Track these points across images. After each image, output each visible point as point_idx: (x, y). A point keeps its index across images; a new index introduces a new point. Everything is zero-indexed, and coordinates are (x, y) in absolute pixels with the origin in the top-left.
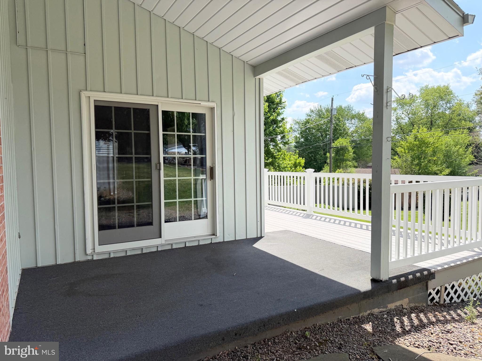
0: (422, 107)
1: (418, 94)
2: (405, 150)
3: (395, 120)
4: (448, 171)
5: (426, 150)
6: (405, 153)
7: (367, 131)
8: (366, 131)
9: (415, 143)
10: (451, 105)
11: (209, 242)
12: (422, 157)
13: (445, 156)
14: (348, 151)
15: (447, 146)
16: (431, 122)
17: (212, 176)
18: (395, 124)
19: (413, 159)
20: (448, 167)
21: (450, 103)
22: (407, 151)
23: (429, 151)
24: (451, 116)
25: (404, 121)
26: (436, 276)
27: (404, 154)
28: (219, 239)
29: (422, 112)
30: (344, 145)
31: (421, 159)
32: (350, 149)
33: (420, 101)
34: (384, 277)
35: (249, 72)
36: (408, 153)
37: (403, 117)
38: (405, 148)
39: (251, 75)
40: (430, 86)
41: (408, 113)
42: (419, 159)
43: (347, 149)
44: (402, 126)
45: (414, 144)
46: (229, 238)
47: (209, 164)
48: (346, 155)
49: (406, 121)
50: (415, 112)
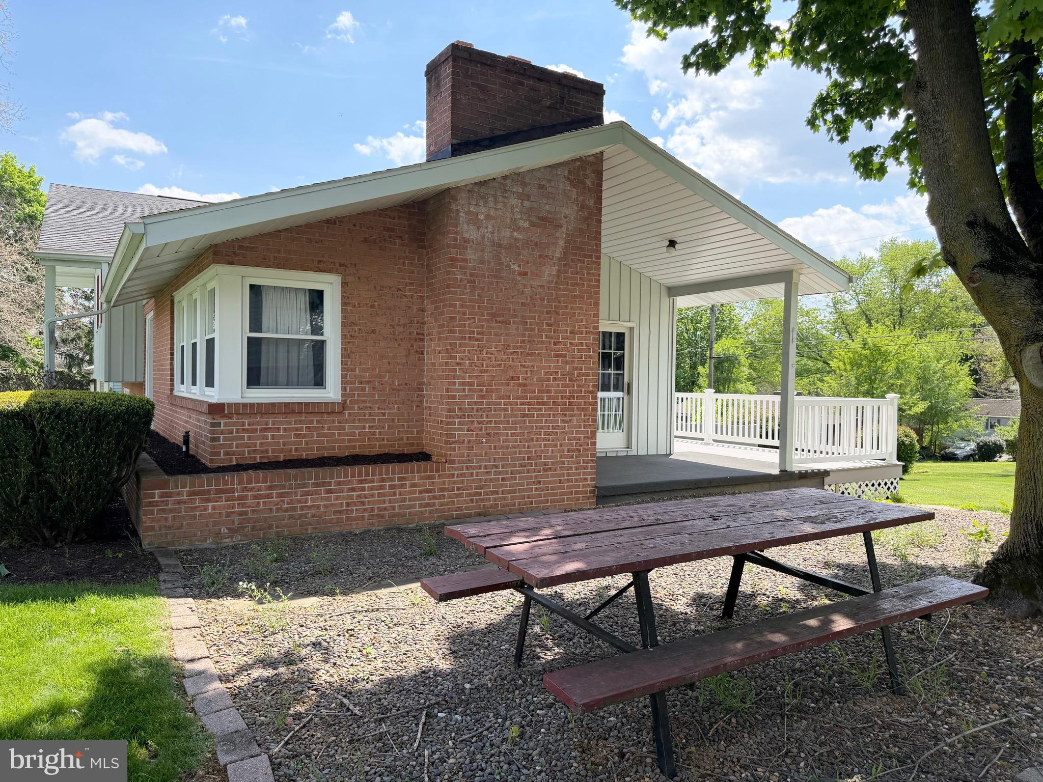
0: (885, 281)
1: (876, 256)
2: (845, 364)
3: (832, 305)
4: (923, 406)
5: (883, 366)
6: (845, 370)
7: (776, 325)
8: (774, 325)
9: (864, 352)
10: (940, 278)
11: (625, 454)
12: (876, 379)
13: (919, 378)
14: (739, 363)
15: (924, 361)
16: (901, 311)
17: (629, 392)
18: (831, 313)
19: (859, 383)
20: (924, 399)
21: (937, 276)
22: (849, 368)
23: (890, 367)
24: (939, 300)
25: (849, 307)
26: (831, 474)
27: (844, 373)
28: (633, 452)
29: (884, 291)
30: (731, 351)
31: (874, 383)
32: (743, 359)
33: (880, 269)
34: (788, 469)
35: (664, 293)
36: (851, 371)
37: (847, 299)
38: (846, 361)
39: (666, 295)
40: (899, 241)
41: (857, 291)
42: (872, 382)
43: (737, 360)
44: (845, 317)
45: (861, 355)
46: (642, 452)
47: (626, 380)
48: (735, 370)
49: (853, 307)
50: (870, 290)
